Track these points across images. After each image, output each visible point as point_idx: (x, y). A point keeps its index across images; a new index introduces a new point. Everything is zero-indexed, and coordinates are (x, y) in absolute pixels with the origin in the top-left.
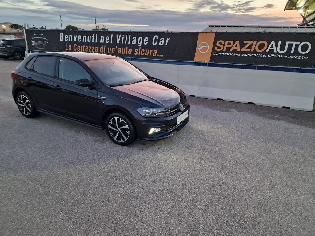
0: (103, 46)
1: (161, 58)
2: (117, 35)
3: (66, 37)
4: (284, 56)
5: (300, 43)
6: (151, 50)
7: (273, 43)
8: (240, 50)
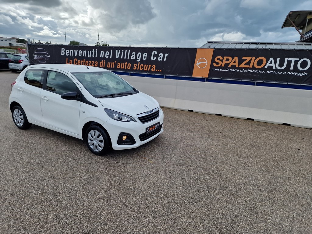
0: (103, 61)
1: (159, 73)
2: (117, 51)
3: (67, 51)
4: (282, 73)
5: (300, 60)
6: (150, 65)
7: (272, 59)
8: (239, 66)
